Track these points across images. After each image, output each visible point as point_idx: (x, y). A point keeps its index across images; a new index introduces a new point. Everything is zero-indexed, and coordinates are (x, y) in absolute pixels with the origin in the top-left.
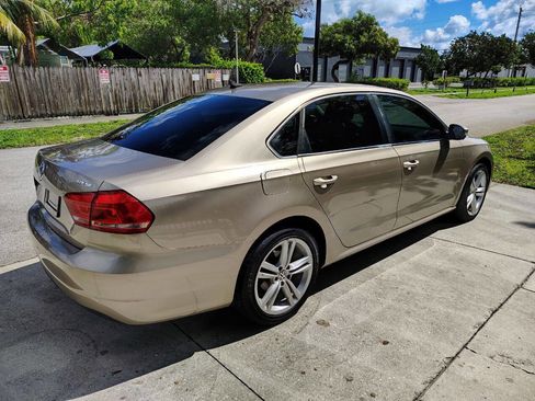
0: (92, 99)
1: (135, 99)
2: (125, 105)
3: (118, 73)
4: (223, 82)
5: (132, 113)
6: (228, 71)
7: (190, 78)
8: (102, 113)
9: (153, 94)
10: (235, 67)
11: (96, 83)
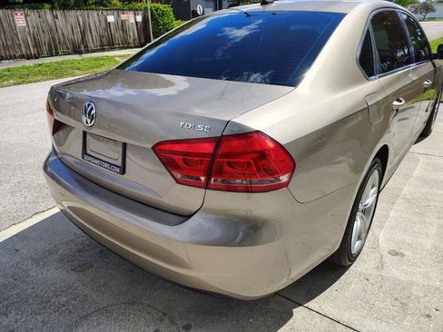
0: (9, 43)
1: (54, 42)
2: (45, 48)
3: (33, 15)
4: (136, 22)
5: (52, 55)
6: (140, 12)
7: (106, 20)
8: (22, 57)
9: (71, 36)
10: (146, 8)
11: (12, 26)
